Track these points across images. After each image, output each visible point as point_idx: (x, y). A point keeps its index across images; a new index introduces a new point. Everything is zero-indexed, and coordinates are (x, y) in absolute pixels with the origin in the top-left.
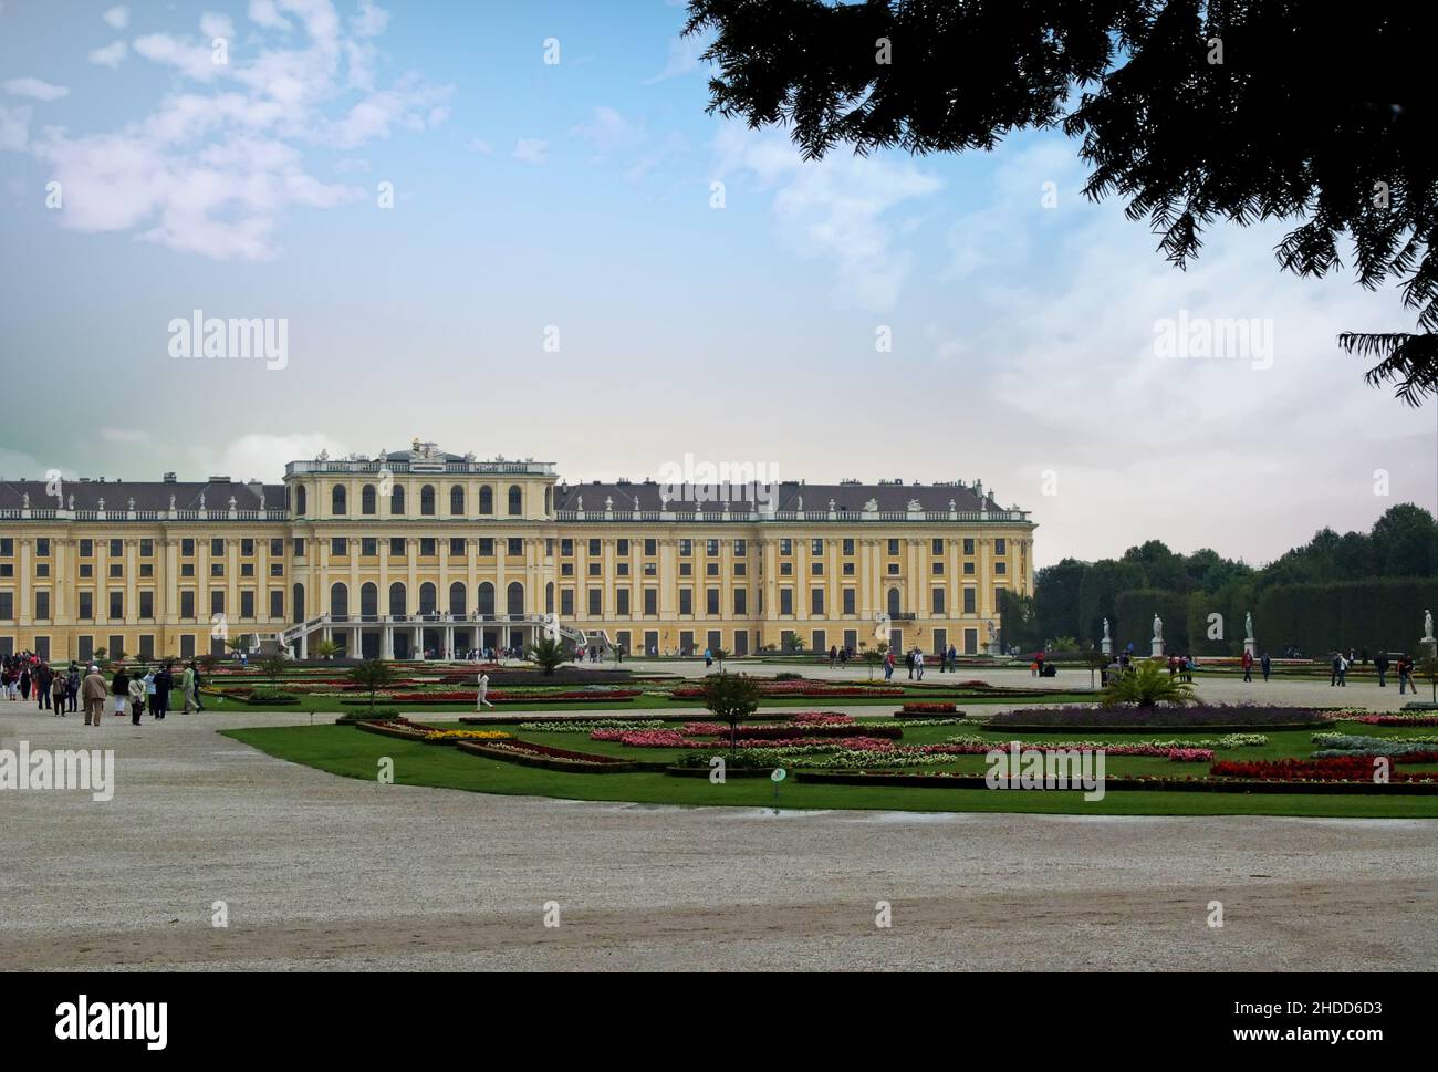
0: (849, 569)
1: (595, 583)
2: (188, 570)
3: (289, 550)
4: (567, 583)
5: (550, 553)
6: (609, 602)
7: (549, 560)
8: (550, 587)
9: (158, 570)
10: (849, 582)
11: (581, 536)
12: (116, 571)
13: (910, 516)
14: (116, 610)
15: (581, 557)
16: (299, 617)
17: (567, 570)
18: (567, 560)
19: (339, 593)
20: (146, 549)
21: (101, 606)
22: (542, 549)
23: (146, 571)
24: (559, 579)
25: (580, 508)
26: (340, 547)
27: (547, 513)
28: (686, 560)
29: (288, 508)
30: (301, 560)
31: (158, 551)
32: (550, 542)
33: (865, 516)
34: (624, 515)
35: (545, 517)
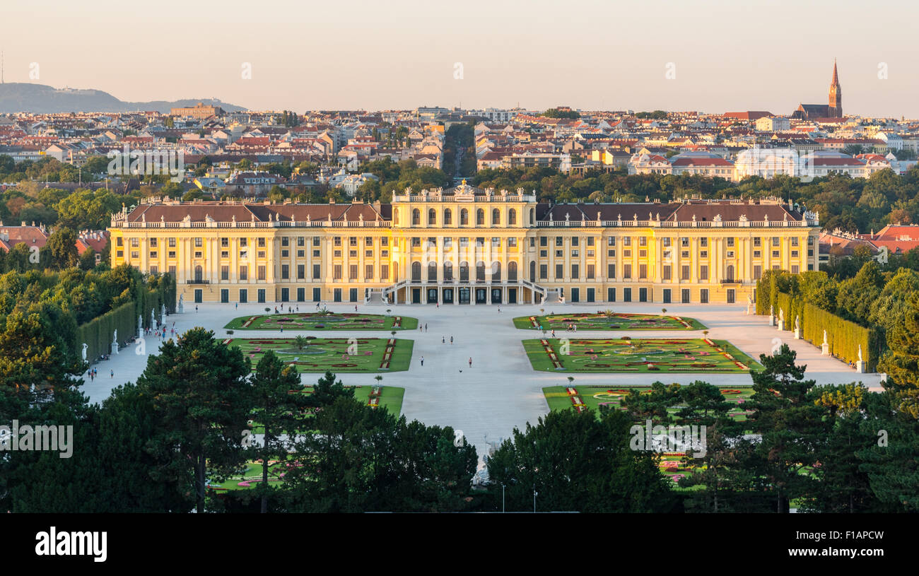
0: (704, 254)
1: (559, 261)
2: (338, 254)
3: (391, 243)
4: (544, 261)
5: (533, 245)
6: (567, 272)
7: (532, 249)
8: (533, 264)
9: (323, 253)
10: (703, 262)
11: (552, 234)
12: (301, 254)
13: (741, 224)
14: (301, 274)
15: (551, 247)
16: (396, 280)
17: (544, 254)
18: (544, 248)
19: (416, 268)
20: (317, 242)
21: (293, 272)
22: (528, 243)
23: (317, 253)
24: (539, 259)
25: (551, 220)
26: (416, 241)
27: (531, 222)
28: (612, 248)
29: (391, 220)
30: (396, 249)
31: (323, 243)
32: (533, 238)
33: (713, 224)
34: (576, 222)
35: (530, 225)
